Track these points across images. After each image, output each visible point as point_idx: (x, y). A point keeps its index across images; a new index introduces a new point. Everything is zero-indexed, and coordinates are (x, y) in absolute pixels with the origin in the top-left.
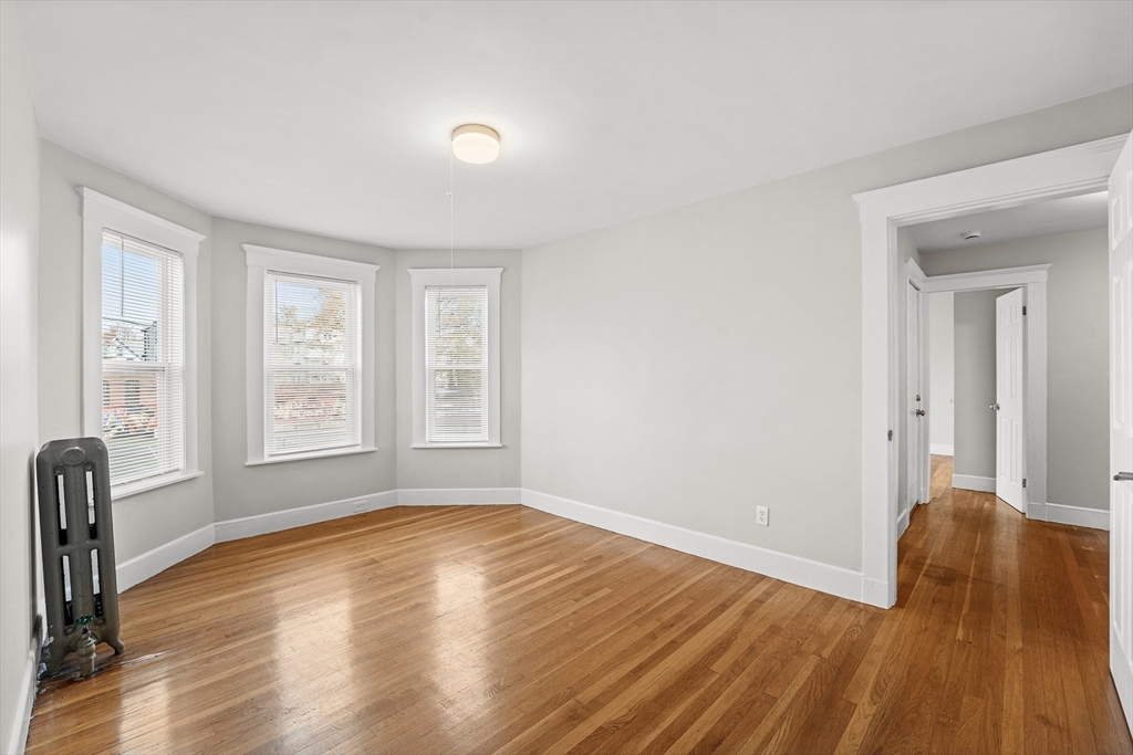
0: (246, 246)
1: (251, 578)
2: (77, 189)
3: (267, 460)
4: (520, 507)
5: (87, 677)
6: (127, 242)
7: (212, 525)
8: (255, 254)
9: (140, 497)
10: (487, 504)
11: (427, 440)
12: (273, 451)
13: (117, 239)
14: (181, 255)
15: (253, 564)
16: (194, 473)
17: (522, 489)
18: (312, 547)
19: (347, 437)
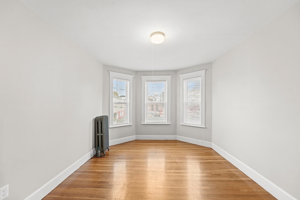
0: (141, 76)
1: (134, 148)
2: (109, 72)
3: (146, 123)
4: (211, 149)
5: (98, 157)
6: (118, 80)
7: (135, 136)
8: (143, 78)
9: (120, 127)
10: (200, 145)
11: (184, 123)
12: (147, 121)
13: (116, 79)
14: (129, 80)
15: (137, 145)
16: (131, 124)
17: (212, 143)
18: (149, 145)
19: (164, 120)
